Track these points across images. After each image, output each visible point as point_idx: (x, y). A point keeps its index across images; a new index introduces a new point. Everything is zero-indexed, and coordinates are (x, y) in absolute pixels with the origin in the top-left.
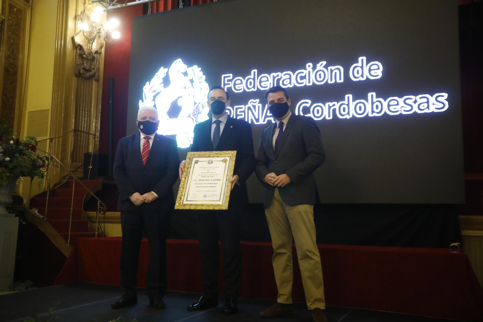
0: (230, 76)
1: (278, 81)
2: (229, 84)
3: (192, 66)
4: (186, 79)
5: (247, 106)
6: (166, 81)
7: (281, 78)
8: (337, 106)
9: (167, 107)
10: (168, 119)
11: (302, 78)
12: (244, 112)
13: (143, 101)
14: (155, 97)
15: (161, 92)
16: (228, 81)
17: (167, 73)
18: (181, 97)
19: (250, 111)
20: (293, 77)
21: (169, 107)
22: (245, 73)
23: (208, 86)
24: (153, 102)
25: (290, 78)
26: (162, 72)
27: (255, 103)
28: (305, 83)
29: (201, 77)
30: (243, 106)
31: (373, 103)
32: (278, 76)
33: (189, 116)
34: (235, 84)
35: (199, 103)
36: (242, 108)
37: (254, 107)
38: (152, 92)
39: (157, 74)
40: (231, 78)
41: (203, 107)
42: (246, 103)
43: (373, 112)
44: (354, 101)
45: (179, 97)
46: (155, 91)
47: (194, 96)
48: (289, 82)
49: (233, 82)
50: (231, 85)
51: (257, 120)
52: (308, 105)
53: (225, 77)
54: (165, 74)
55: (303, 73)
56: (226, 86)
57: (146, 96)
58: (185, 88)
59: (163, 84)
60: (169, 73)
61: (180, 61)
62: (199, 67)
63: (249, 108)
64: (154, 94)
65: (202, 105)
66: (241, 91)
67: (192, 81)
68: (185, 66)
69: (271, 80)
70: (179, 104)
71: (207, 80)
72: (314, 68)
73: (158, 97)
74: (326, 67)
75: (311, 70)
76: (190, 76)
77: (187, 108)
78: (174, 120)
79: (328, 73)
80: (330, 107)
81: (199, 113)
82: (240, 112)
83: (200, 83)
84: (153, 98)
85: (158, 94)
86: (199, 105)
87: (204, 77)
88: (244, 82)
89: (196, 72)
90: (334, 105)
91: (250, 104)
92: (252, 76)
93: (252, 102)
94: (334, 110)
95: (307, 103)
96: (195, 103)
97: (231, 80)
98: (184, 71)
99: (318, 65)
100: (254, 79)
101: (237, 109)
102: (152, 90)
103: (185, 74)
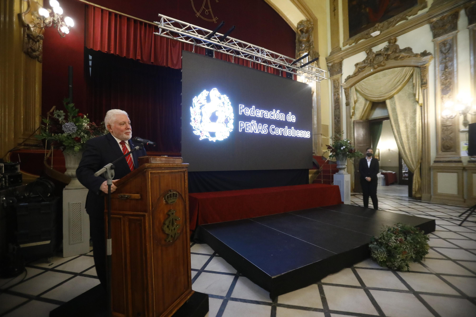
0: (243, 106)
1: (263, 114)
2: (243, 110)
3: (223, 95)
4: (220, 102)
5: (251, 123)
6: (208, 99)
7: (264, 113)
8: (283, 130)
9: (209, 115)
10: (210, 122)
11: (272, 115)
12: (250, 126)
13: (193, 108)
14: (201, 107)
15: (205, 105)
16: (242, 108)
17: (209, 94)
18: (218, 111)
19: (252, 126)
20: (269, 114)
21: (211, 115)
22: (250, 107)
23: (232, 108)
24: (200, 110)
25: (268, 114)
26: (205, 93)
27: (254, 122)
28: (273, 118)
29: (228, 103)
30: (249, 123)
31: (293, 131)
32: (263, 112)
33: (223, 123)
34: (245, 111)
35: (228, 117)
36: (249, 124)
37: (254, 124)
38: (199, 104)
39: (202, 93)
40: (244, 107)
41: (230, 119)
42: (250, 122)
43: (293, 135)
44: (288, 129)
45: (216, 111)
46: (201, 103)
47: (225, 112)
48: (267, 116)
49: (245, 109)
50: (244, 111)
51: (255, 131)
52: (274, 128)
53: (241, 106)
54: (207, 95)
55: (272, 113)
56: (241, 111)
57: (195, 105)
58: (220, 106)
59: (206, 101)
60: (210, 95)
61: (216, 90)
62: (227, 96)
63: (252, 125)
64: (200, 105)
65: (230, 118)
66: (248, 115)
67: (223, 103)
68: (220, 94)
69: (260, 113)
70: (217, 114)
71: (232, 105)
72: (276, 112)
73: (203, 107)
74: (280, 113)
75: (275, 113)
76: (223, 100)
77: (221, 118)
78: (213, 123)
79: (280, 116)
80: (281, 130)
81: (228, 122)
82: (248, 125)
83: (228, 105)
84: (200, 107)
85: (203, 105)
86: (228, 118)
87: (230, 103)
88: (250, 111)
89: (225, 98)
90: (282, 130)
91: (252, 123)
92: (253, 109)
93: (253, 121)
94: (282, 131)
95: (274, 127)
96: (226, 116)
97: (243, 108)
98: (219, 96)
99: (277, 111)
100: (254, 110)
101: (247, 124)
102: (199, 102)
103: (220, 98)
